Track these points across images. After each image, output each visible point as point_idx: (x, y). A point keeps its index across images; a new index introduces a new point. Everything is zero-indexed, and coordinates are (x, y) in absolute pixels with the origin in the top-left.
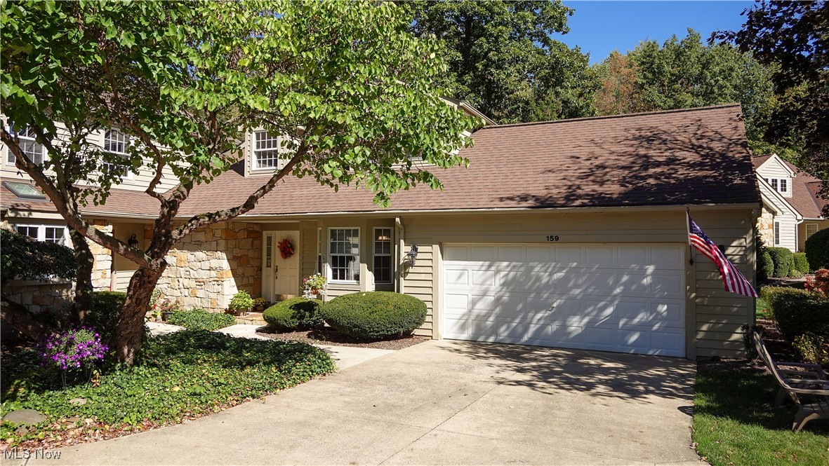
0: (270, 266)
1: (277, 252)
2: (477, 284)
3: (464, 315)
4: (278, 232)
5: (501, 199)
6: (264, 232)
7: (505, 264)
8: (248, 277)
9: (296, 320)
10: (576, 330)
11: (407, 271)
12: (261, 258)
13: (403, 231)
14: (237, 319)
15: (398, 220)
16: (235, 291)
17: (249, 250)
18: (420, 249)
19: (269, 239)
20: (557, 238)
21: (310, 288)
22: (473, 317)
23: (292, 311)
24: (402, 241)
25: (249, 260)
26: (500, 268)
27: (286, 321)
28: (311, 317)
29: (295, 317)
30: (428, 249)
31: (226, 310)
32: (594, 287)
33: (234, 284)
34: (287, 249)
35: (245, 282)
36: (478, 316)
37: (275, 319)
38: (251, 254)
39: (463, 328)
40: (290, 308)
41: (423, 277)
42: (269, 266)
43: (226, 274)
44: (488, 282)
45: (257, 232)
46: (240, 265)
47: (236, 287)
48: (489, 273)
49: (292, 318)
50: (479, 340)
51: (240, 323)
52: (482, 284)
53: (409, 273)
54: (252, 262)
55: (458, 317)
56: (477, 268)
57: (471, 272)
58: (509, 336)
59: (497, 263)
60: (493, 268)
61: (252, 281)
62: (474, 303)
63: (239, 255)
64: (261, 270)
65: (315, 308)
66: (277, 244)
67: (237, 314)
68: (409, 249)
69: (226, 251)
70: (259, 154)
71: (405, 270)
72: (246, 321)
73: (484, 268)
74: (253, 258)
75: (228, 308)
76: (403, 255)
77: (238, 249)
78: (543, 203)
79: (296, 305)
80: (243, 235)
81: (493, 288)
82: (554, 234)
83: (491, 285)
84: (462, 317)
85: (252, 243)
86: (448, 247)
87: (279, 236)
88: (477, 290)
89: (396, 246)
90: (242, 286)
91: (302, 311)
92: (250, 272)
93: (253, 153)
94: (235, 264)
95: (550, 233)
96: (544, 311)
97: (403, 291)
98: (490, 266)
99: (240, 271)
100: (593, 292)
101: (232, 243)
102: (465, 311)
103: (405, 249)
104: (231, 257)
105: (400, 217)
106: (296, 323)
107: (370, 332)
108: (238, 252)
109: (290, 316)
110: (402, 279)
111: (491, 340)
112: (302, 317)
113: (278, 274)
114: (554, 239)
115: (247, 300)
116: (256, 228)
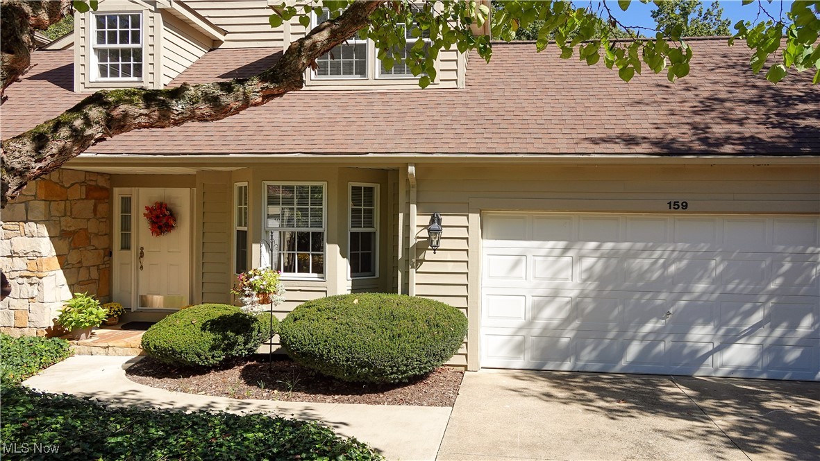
0: (129, 248)
1: (141, 226)
2: (544, 279)
3: (521, 328)
4: (142, 190)
5: (594, 142)
6: (116, 191)
7: (592, 245)
8: (88, 268)
9: (220, 352)
10: (704, 347)
11: (421, 257)
12: (110, 235)
13: (415, 189)
14: (72, 346)
15: (412, 169)
16: (66, 294)
17: (88, 220)
18: (445, 220)
19: (126, 202)
20: (685, 206)
21: (255, 293)
22: (536, 330)
23: (209, 336)
24: (413, 208)
25: (89, 239)
26: (584, 252)
27: (199, 355)
28: (246, 343)
29: (219, 346)
30: (461, 220)
31: (48, 329)
32: (737, 281)
33: (63, 280)
34: (162, 219)
35: (83, 275)
36: (545, 329)
37: (174, 352)
38: (92, 227)
39: (519, 348)
40: (203, 329)
41: (450, 267)
42: (126, 246)
43: (48, 265)
44: (563, 275)
45: (102, 189)
46: (74, 247)
47: (66, 287)
48: (566, 260)
49: (213, 348)
50: (545, 368)
51: (79, 354)
52: (552, 278)
53: (424, 260)
54: (95, 242)
55: (510, 331)
56: (543, 252)
57: (530, 258)
58: (598, 359)
59: (578, 245)
60: (572, 253)
61: (94, 274)
62: (538, 308)
63: (72, 229)
64: (110, 254)
65: (253, 326)
66: (143, 210)
67: (73, 336)
68: (426, 220)
69: (47, 221)
70: (102, 54)
71: (418, 256)
72: (94, 350)
73: (557, 252)
74: (96, 234)
75: (52, 325)
76: (414, 231)
77: (70, 219)
78: (668, 148)
79: (213, 322)
80: (78, 192)
81: (570, 284)
82: (680, 198)
83: (567, 279)
84: (517, 332)
85: (95, 207)
86: (492, 217)
87: (144, 198)
88: (543, 290)
89: (401, 215)
90: (80, 283)
91: (230, 334)
92: (91, 258)
93: (92, 51)
94: (64, 245)
95: (674, 198)
96: (654, 320)
97: (415, 291)
98: (566, 249)
99: (74, 257)
100: (735, 288)
101: (57, 208)
102: (521, 322)
103: (419, 222)
104: (56, 232)
105: (416, 165)
106: (220, 356)
107: (392, 374)
108: (70, 224)
109: (207, 347)
110: (412, 271)
111: (567, 366)
112: (231, 346)
113: (145, 261)
114: (679, 206)
115: (95, 311)
116: (102, 182)
